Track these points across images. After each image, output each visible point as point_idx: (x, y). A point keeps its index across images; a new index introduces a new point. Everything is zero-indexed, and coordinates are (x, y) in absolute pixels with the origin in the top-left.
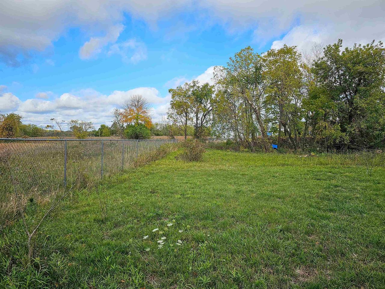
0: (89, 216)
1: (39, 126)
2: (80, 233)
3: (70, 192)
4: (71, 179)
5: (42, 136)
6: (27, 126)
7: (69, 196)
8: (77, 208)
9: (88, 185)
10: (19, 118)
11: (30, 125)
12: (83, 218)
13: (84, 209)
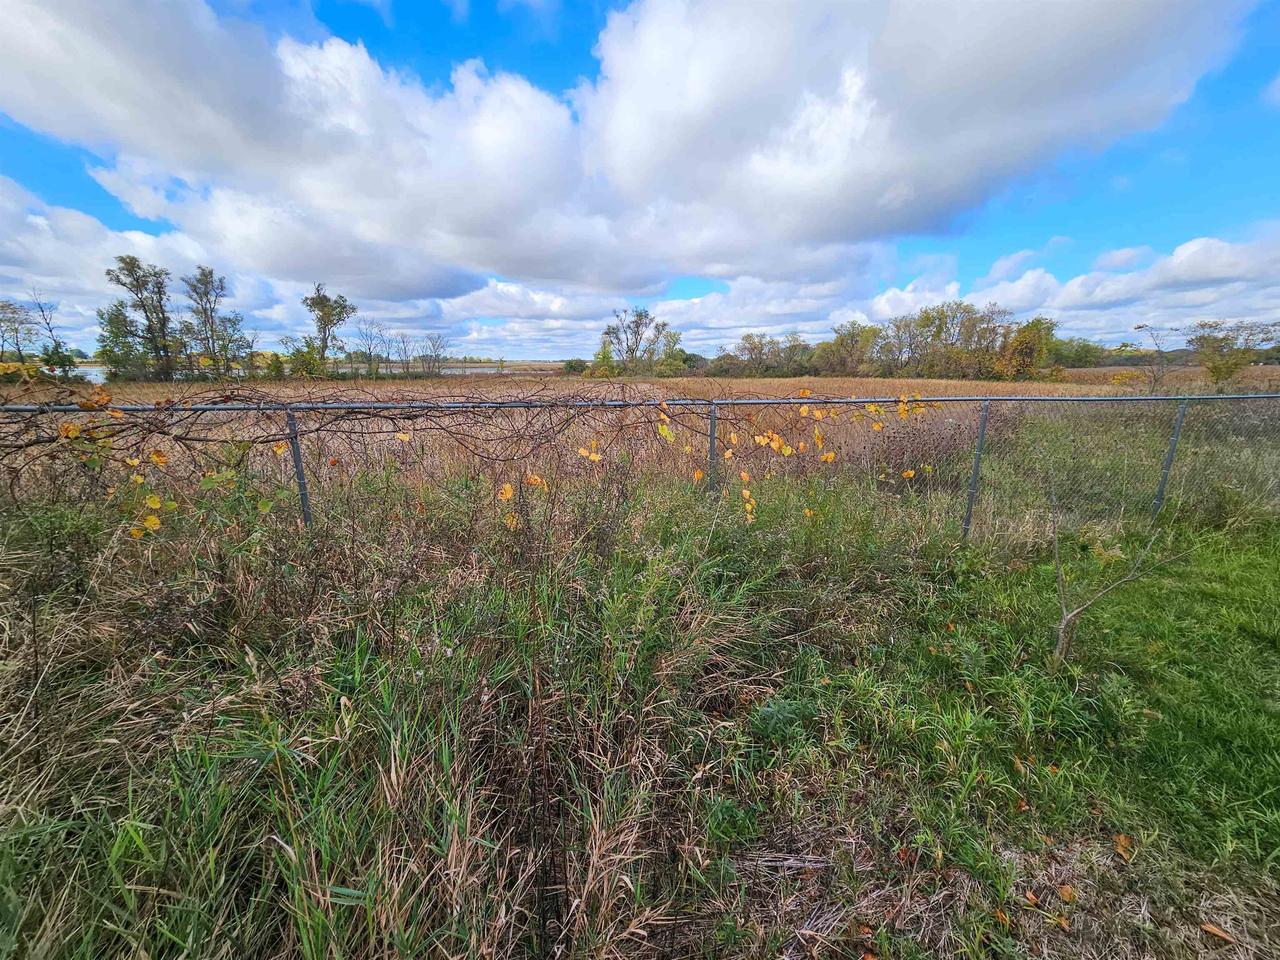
0: (1224, 611)
1: (1094, 339)
2: (1185, 646)
3: (1168, 531)
4: (1178, 497)
5: (1097, 364)
6: (1065, 343)
7: (1161, 539)
8: (1181, 576)
9: (1230, 521)
10: (1051, 327)
11: (1071, 340)
12: (1201, 609)
13: (1208, 587)
